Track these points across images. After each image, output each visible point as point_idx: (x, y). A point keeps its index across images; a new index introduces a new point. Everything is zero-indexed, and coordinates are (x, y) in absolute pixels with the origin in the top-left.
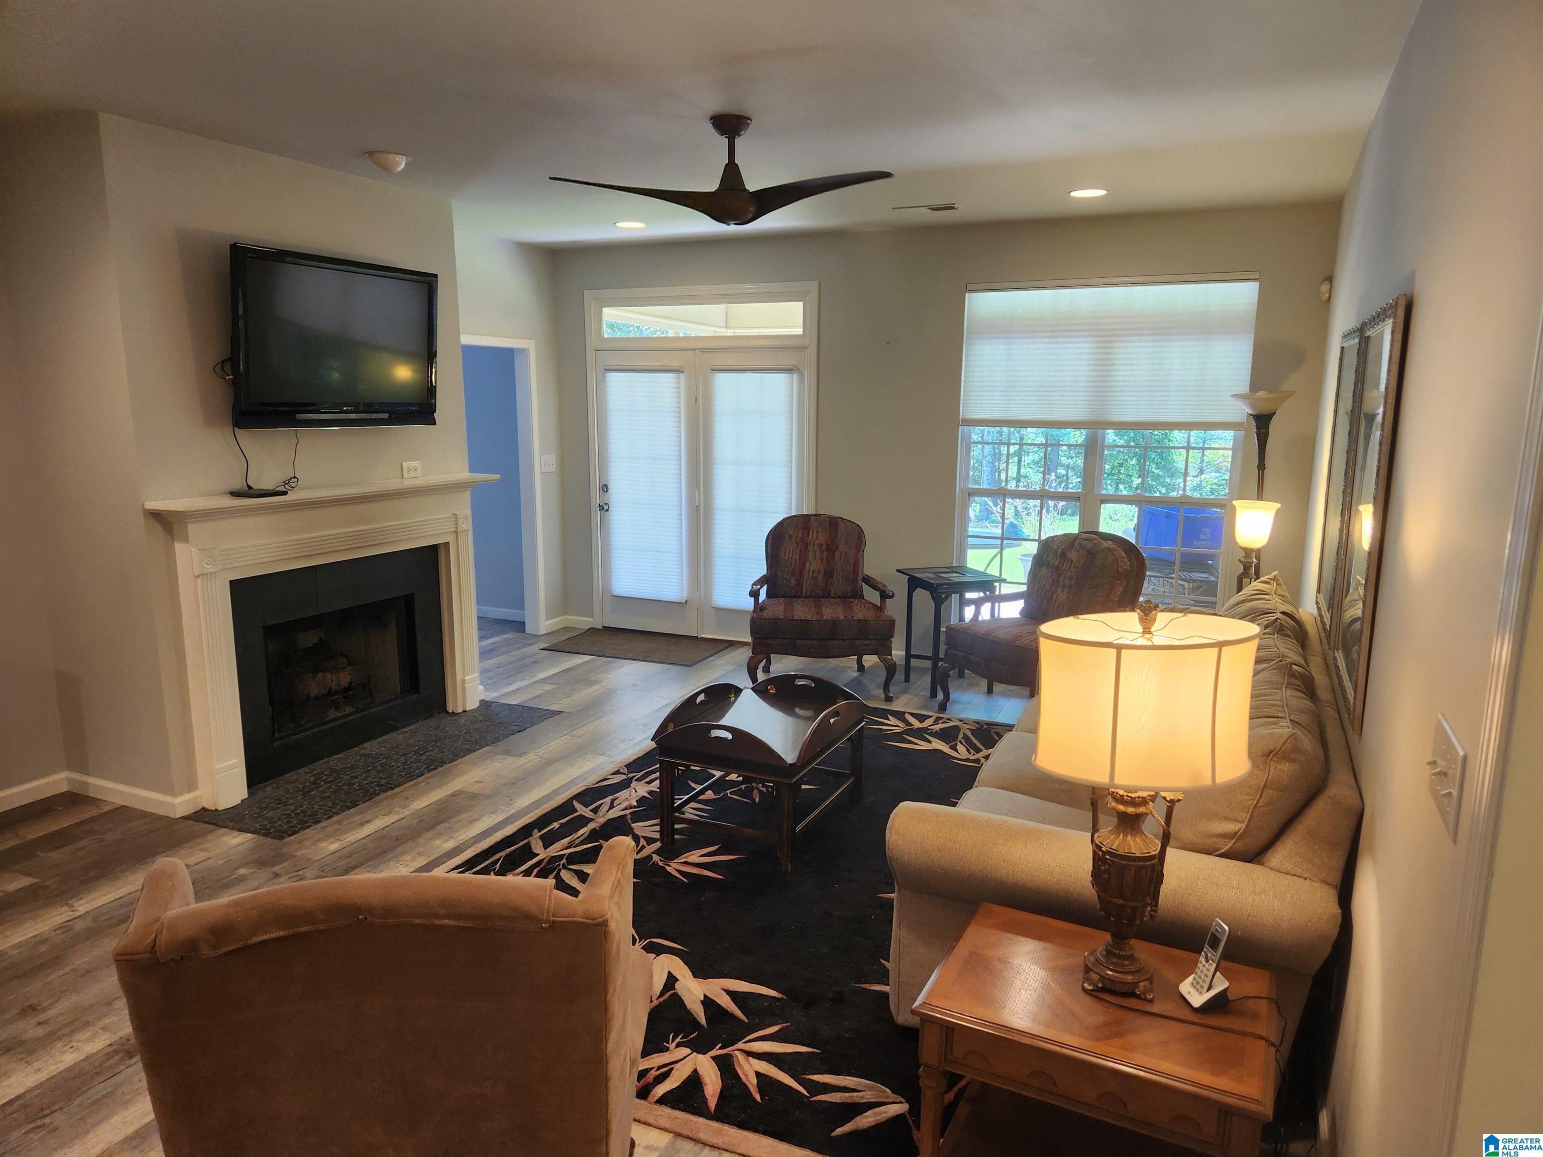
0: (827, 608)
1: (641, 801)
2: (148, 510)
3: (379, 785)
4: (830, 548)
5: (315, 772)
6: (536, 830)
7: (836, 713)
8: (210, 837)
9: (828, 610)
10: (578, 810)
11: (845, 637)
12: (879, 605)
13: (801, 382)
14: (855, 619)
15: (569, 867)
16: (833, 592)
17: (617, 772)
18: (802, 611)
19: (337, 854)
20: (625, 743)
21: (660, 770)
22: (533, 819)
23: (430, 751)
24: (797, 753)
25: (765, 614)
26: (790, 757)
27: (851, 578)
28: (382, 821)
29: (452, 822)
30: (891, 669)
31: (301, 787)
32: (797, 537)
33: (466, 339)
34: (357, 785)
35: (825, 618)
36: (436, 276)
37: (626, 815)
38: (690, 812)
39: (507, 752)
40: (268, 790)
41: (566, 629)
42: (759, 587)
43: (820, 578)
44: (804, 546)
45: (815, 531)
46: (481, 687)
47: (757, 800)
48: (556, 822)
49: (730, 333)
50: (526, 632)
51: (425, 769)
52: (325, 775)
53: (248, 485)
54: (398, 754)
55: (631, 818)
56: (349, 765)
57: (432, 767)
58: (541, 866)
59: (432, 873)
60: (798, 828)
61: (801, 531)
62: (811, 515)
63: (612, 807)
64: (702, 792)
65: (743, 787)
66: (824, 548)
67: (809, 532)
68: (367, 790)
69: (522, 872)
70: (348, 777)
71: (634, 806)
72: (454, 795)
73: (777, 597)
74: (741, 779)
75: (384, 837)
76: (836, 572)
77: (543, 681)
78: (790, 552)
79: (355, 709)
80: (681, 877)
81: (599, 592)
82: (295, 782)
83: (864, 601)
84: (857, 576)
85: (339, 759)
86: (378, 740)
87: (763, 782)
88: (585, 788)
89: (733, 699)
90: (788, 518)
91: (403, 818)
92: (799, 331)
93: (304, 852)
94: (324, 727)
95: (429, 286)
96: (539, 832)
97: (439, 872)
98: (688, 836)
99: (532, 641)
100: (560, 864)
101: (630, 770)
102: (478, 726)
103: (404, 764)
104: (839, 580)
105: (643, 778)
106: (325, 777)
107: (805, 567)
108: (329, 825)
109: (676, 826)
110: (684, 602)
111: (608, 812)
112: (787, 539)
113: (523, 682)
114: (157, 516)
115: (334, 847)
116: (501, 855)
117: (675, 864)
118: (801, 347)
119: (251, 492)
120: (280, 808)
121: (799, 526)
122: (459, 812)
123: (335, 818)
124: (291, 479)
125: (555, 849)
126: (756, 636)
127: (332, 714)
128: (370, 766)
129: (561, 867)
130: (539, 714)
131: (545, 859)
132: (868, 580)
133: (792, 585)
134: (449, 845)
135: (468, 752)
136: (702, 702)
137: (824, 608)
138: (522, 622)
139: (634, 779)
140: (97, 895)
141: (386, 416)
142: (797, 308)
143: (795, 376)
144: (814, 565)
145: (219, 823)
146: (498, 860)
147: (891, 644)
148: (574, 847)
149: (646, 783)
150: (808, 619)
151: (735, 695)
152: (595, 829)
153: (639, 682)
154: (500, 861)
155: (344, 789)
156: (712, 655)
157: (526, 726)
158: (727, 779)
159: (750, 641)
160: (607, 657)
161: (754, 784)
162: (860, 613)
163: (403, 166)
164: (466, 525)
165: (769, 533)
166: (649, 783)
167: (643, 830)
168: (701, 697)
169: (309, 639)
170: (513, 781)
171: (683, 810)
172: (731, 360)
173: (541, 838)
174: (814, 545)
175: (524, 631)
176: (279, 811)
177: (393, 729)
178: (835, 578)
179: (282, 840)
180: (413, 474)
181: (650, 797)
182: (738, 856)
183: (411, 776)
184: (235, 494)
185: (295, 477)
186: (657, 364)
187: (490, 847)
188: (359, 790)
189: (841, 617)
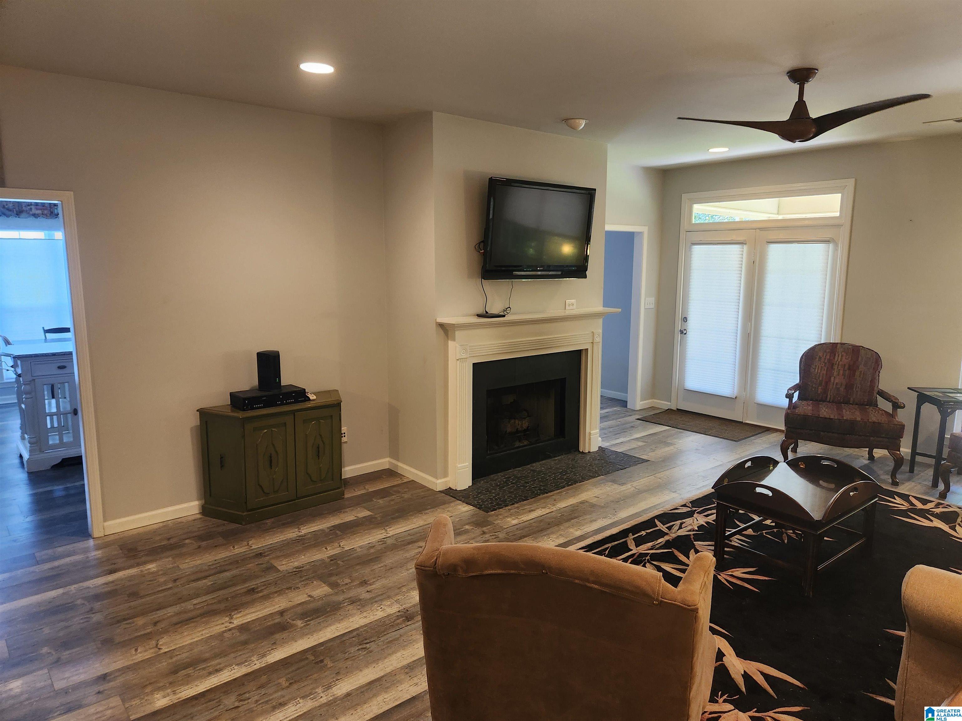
0: (847, 411)
1: (701, 527)
2: (438, 322)
3: (540, 490)
4: (852, 368)
5: (506, 476)
6: (631, 534)
7: (855, 489)
8: (452, 504)
9: (848, 413)
10: (658, 526)
11: (861, 434)
12: (891, 413)
13: (836, 250)
14: (870, 421)
15: (652, 562)
16: (852, 399)
17: (684, 506)
18: (825, 412)
19: (516, 526)
20: (690, 487)
21: (716, 508)
22: (629, 527)
23: (569, 473)
24: (823, 513)
25: (796, 411)
26: (817, 515)
27: (868, 390)
28: (541, 511)
29: (580, 520)
30: (899, 461)
31: (499, 484)
32: (825, 359)
33: (608, 228)
34: (528, 487)
35: (845, 418)
36: (595, 190)
37: (690, 535)
38: (736, 541)
39: (614, 481)
40: (482, 483)
41: (652, 408)
42: (793, 392)
43: (842, 389)
44: (831, 365)
45: (840, 356)
46: (600, 439)
47: (786, 541)
48: (644, 531)
49: (780, 217)
50: (628, 407)
51: (566, 484)
52: (511, 479)
53: (486, 311)
54: (550, 472)
55: (693, 538)
56: (524, 475)
57: (570, 483)
58: (634, 558)
59: (567, 549)
60: (820, 568)
61: (829, 354)
62: (837, 343)
63: (680, 528)
64: (745, 529)
65: (775, 530)
66: (847, 367)
67: (835, 355)
68: (534, 491)
69: (622, 559)
70: (523, 482)
71: (696, 530)
72: (582, 503)
73: (806, 399)
74: (774, 524)
75: (541, 521)
76: (855, 385)
77: (637, 439)
78: (818, 369)
79: (529, 443)
80: (728, 585)
81: (675, 386)
82: (496, 480)
83: (877, 408)
84: (873, 390)
85: (519, 471)
86: (541, 462)
87: (794, 530)
88: (663, 512)
89: (771, 468)
90: (819, 345)
91: (552, 512)
92: (838, 214)
93: (499, 522)
94: (512, 451)
95: (591, 196)
96: (633, 535)
97: (572, 548)
98: (734, 557)
99: (630, 414)
100: (645, 559)
101: (694, 505)
102: (597, 462)
103: (554, 479)
104: (857, 391)
105: (702, 512)
106: (511, 480)
107: (830, 381)
108: (513, 509)
109: (726, 549)
110: (734, 397)
111: (678, 530)
112: (817, 359)
113: (625, 438)
114: (441, 326)
115: (515, 522)
116: (609, 545)
117: (724, 575)
118: (838, 225)
119: (487, 315)
120: (488, 494)
121: (828, 351)
122: (585, 514)
123: (516, 505)
124: (507, 308)
125: (643, 549)
126: (789, 426)
127: (517, 444)
128: (536, 477)
129: (646, 561)
130: (635, 460)
131: (636, 553)
132: (882, 394)
133: (819, 392)
134: (578, 533)
135: (590, 478)
136: (749, 467)
137: (844, 411)
138: (625, 401)
139: (696, 512)
140: (398, 526)
141: (560, 273)
142: (838, 197)
143: (831, 246)
144: (838, 379)
145: (457, 498)
146: (607, 548)
147: (900, 443)
148: (655, 550)
149: (704, 516)
150: (831, 418)
151: (773, 465)
152: (669, 540)
153: (700, 448)
154: (608, 550)
155: (521, 489)
156: (753, 436)
157: (626, 466)
158: (764, 523)
159: (784, 429)
160: (678, 429)
161: (783, 530)
162: (874, 417)
163: (583, 126)
164: (599, 339)
165: (803, 354)
166: (707, 516)
167: (701, 547)
168: (749, 464)
169: (509, 399)
170: (617, 500)
171: (731, 539)
172: (782, 235)
173: (634, 539)
174: (838, 365)
175: (626, 407)
176: (487, 496)
177: (549, 457)
178: (854, 390)
179: (488, 513)
180: (571, 307)
181: (707, 526)
182: (770, 579)
183: (558, 487)
184: (479, 316)
185: (509, 307)
186: (728, 239)
187: (602, 539)
188: (529, 490)
189: (859, 419)
